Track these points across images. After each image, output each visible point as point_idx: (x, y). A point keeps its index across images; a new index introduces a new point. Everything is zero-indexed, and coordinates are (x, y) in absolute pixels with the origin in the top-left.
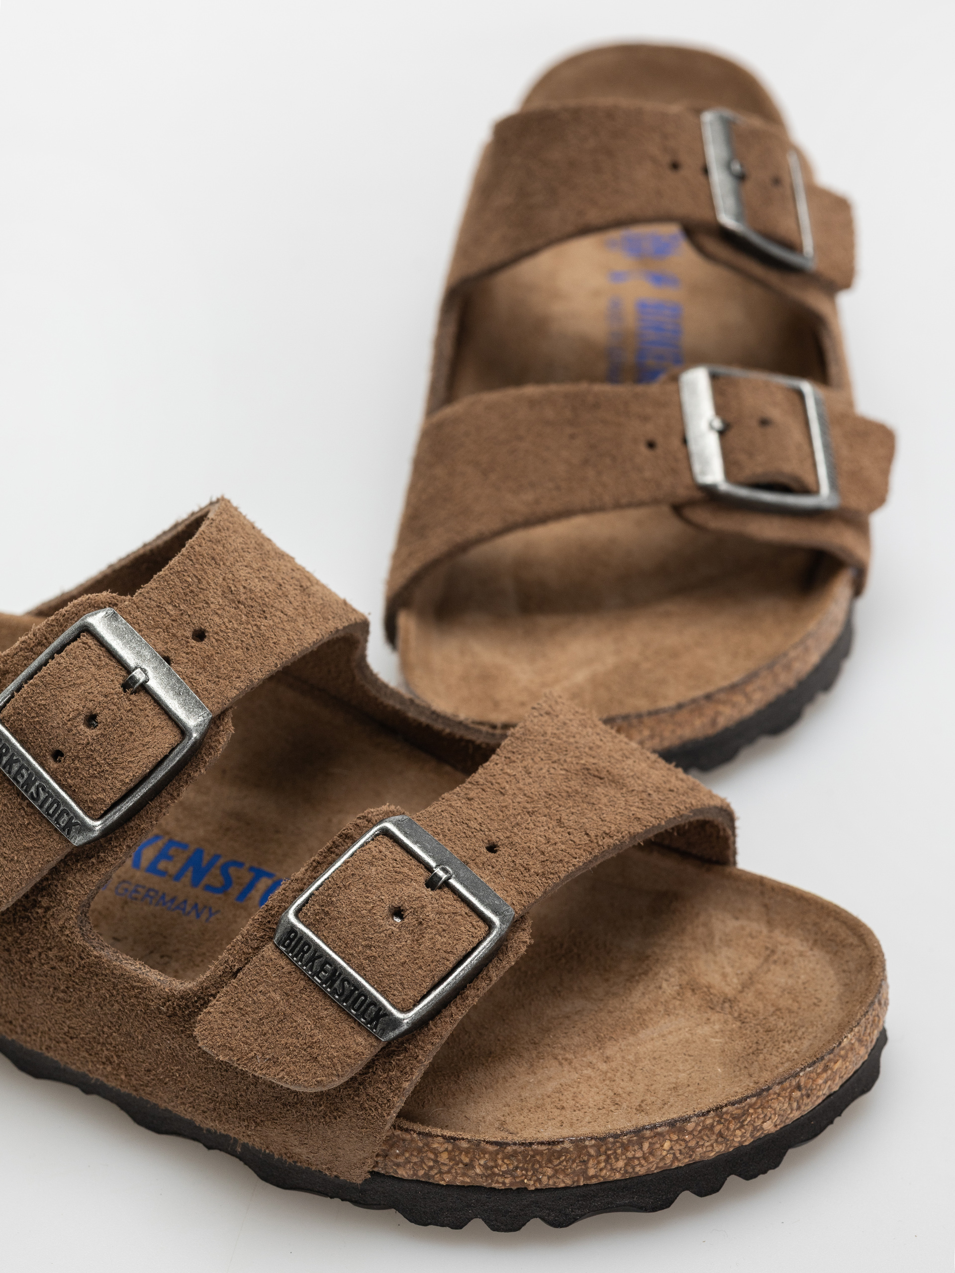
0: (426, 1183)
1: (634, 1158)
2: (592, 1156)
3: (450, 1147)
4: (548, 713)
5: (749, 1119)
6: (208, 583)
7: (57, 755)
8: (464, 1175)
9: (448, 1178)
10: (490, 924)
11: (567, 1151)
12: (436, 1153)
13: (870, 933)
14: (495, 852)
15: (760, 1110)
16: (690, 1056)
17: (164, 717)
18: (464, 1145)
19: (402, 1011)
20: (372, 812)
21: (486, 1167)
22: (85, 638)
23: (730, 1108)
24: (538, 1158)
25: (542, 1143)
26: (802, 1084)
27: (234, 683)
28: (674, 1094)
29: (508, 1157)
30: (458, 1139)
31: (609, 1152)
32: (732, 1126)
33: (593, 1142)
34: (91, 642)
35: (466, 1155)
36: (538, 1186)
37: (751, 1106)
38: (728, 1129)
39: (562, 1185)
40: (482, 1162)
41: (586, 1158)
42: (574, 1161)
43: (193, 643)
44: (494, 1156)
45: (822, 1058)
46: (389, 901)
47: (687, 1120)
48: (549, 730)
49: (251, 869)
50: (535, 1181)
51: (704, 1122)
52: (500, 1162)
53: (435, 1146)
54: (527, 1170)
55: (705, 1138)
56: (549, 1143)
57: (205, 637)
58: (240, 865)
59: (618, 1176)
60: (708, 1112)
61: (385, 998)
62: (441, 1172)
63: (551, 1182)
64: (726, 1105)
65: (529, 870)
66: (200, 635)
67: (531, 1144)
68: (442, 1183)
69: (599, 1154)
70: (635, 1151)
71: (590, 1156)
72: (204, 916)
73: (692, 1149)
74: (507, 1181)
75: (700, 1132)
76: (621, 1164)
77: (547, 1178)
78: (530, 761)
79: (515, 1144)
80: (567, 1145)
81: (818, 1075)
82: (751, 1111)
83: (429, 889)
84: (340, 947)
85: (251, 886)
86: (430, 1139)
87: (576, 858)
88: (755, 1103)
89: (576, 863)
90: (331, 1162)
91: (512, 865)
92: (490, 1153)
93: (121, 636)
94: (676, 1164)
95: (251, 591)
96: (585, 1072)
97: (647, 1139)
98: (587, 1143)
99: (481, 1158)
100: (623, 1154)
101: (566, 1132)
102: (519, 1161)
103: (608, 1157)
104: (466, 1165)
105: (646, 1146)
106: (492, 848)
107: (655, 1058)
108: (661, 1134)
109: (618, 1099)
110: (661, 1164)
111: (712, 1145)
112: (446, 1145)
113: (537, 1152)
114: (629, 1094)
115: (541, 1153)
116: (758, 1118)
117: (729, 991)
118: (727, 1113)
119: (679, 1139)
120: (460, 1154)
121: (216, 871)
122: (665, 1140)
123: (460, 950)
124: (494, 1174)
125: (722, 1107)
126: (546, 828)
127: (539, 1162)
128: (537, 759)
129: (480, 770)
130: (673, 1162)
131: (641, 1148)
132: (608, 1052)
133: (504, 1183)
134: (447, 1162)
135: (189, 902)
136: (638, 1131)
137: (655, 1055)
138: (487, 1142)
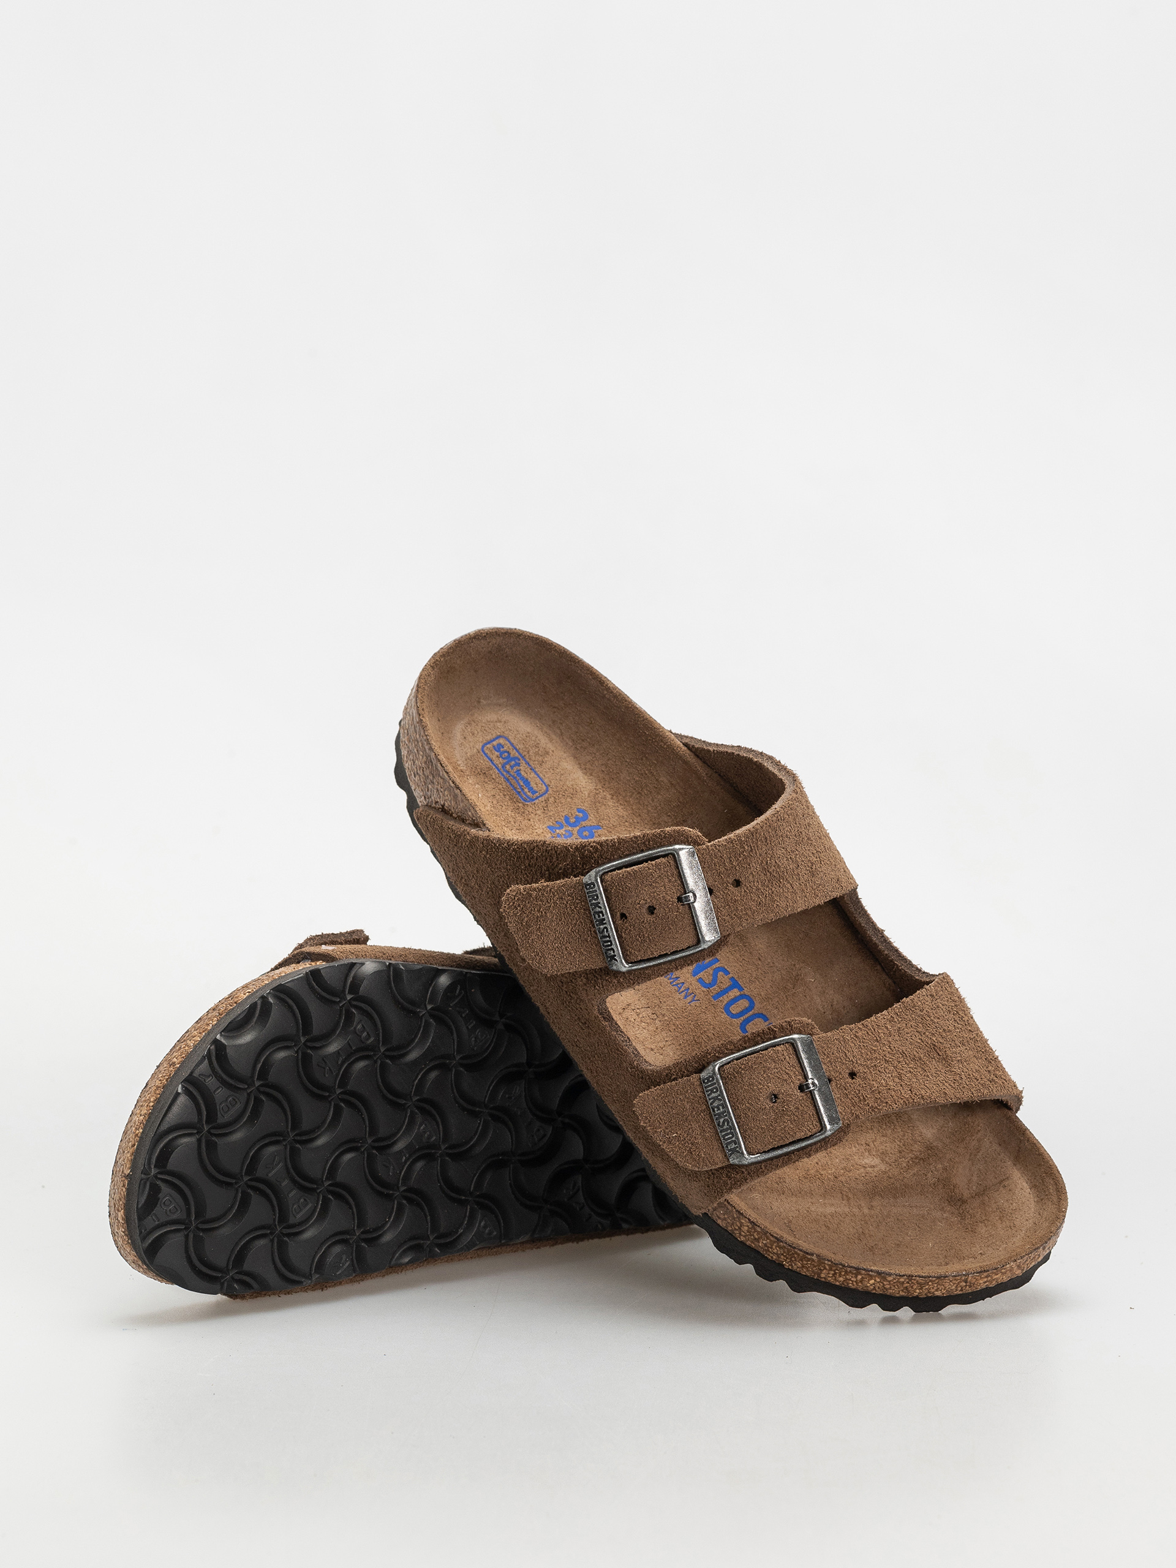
0: (731, 1234)
1: (850, 1280)
2: (826, 1269)
3: (750, 1226)
4: (932, 996)
5: (927, 1287)
6: (756, 853)
7: (623, 916)
8: (752, 1242)
9: (742, 1239)
10: (823, 1127)
11: (813, 1260)
12: (742, 1224)
13: (1066, 1199)
14: (853, 1078)
15: (936, 1285)
16: (918, 1227)
17: (692, 926)
18: (759, 1229)
19: (749, 1153)
20: (796, 1021)
21: (765, 1245)
22: (670, 858)
23: (918, 1278)
24: (796, 1256)
25: (801, 1250)
26: (969, 1280)
27: (743, 923)
28: (896, 1248)
29: (780, 1247)
30: (757, 1225)
31: (837, 1271)
32: (915, 1287)
33: (830, 1263)
34: (672, 862)
35: (757, 1235)
36: (790, 1267)
37: (931, 1281)
38: (912, 1287)
39: (804, 1274)
40: (764, 1242)
41: (822, 1268)
42: (815, 1267)
43: (731, 888)
44: (772, 1243)
45: (988, 1271)
46: (772, 1087)
47: (890, 1275)
48: (927, 1008)
49: (732, 979)
50: (789, 1265)
51: (899, 1279)
52: (774, 1247)
53: (743, 1221)
54: (787, 1258)
55: (896, 1287)
56: (805, 1252)
57: (739, 885)
58: (727, 972)
59: (837, 1283)
60: (904, 1275)
61: (743, 1142)
62: (740, 1234)
63: (798, 1269)
64: (916, 1276)
65: (865, 1101)
66: (737, 883)
67: (794, 1248)
68: (739, 1239)
69: (831, 1269)
70: (852, 1277)
71: (825, 1268)
72: (689, 999)
73: (887, 1289)
74: (774, 1257)
75: (894, 1283)
76: (841, 1279)
77: (797, 1266)
78: (904, 1025)
79: (786, 1243)
80: (814, 1258)
81: (981, 1278)
82: (930, 1283)
83: (799, 1091)
84: (734, 1099)
85: (725, 991)
86: (741, 1217)
87: (896, 1104)
88: (934, 1281)
89: (894, 1108)
90: (683, 1197)
91: (858, 1092)
92: (771, 1240)
93: (691, 868)
94: (874, 1292)
95: (779, 866)
96: (854, 1210)
97: (861, 1274)
98: (826, 1262)
99: (764, 1240)
100: (844, 1275)
101: (816, 1250)
102: (784, 1252)
103: (835, 1273)
104: (755, 1239)
105: (859, 1277)
106: (852, 1075)
107: (898, 1219)
108: (871, 1276)
109: (862, 1236)
110: (865, 1288)
111: (899, 1292)
112: (749, 1224)
113: (796, 1253)
114: (871, 1236)
115: (798, 1255)
116: (933, 1288)
117: (966, 1194)
118: (914, 1280)
119: (880, 1282)
120: (754, 1232)
121: (710, 970)
122: (872, 1279)
123: (799, 1136)
124: (769, 1251)
125: (912, 1276)
126: (890, 1075)
127: (795, 1258)
128: (909, 1025)
129: (873, 1018)
130: (873, 1290)
131: (856, 1277)
132: (874, 1203)
133: (772, 1257)
134: (746, 1232)
135: (685, 985)
136: (857, 1269)
137: (900, 1218)
138: (771, 1235)
